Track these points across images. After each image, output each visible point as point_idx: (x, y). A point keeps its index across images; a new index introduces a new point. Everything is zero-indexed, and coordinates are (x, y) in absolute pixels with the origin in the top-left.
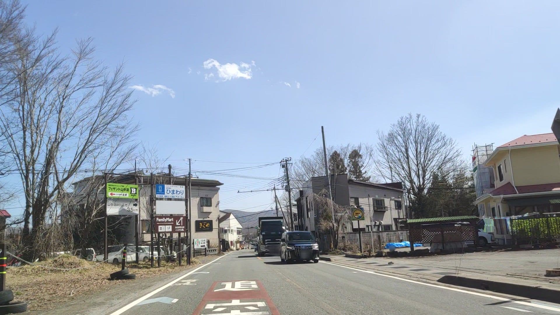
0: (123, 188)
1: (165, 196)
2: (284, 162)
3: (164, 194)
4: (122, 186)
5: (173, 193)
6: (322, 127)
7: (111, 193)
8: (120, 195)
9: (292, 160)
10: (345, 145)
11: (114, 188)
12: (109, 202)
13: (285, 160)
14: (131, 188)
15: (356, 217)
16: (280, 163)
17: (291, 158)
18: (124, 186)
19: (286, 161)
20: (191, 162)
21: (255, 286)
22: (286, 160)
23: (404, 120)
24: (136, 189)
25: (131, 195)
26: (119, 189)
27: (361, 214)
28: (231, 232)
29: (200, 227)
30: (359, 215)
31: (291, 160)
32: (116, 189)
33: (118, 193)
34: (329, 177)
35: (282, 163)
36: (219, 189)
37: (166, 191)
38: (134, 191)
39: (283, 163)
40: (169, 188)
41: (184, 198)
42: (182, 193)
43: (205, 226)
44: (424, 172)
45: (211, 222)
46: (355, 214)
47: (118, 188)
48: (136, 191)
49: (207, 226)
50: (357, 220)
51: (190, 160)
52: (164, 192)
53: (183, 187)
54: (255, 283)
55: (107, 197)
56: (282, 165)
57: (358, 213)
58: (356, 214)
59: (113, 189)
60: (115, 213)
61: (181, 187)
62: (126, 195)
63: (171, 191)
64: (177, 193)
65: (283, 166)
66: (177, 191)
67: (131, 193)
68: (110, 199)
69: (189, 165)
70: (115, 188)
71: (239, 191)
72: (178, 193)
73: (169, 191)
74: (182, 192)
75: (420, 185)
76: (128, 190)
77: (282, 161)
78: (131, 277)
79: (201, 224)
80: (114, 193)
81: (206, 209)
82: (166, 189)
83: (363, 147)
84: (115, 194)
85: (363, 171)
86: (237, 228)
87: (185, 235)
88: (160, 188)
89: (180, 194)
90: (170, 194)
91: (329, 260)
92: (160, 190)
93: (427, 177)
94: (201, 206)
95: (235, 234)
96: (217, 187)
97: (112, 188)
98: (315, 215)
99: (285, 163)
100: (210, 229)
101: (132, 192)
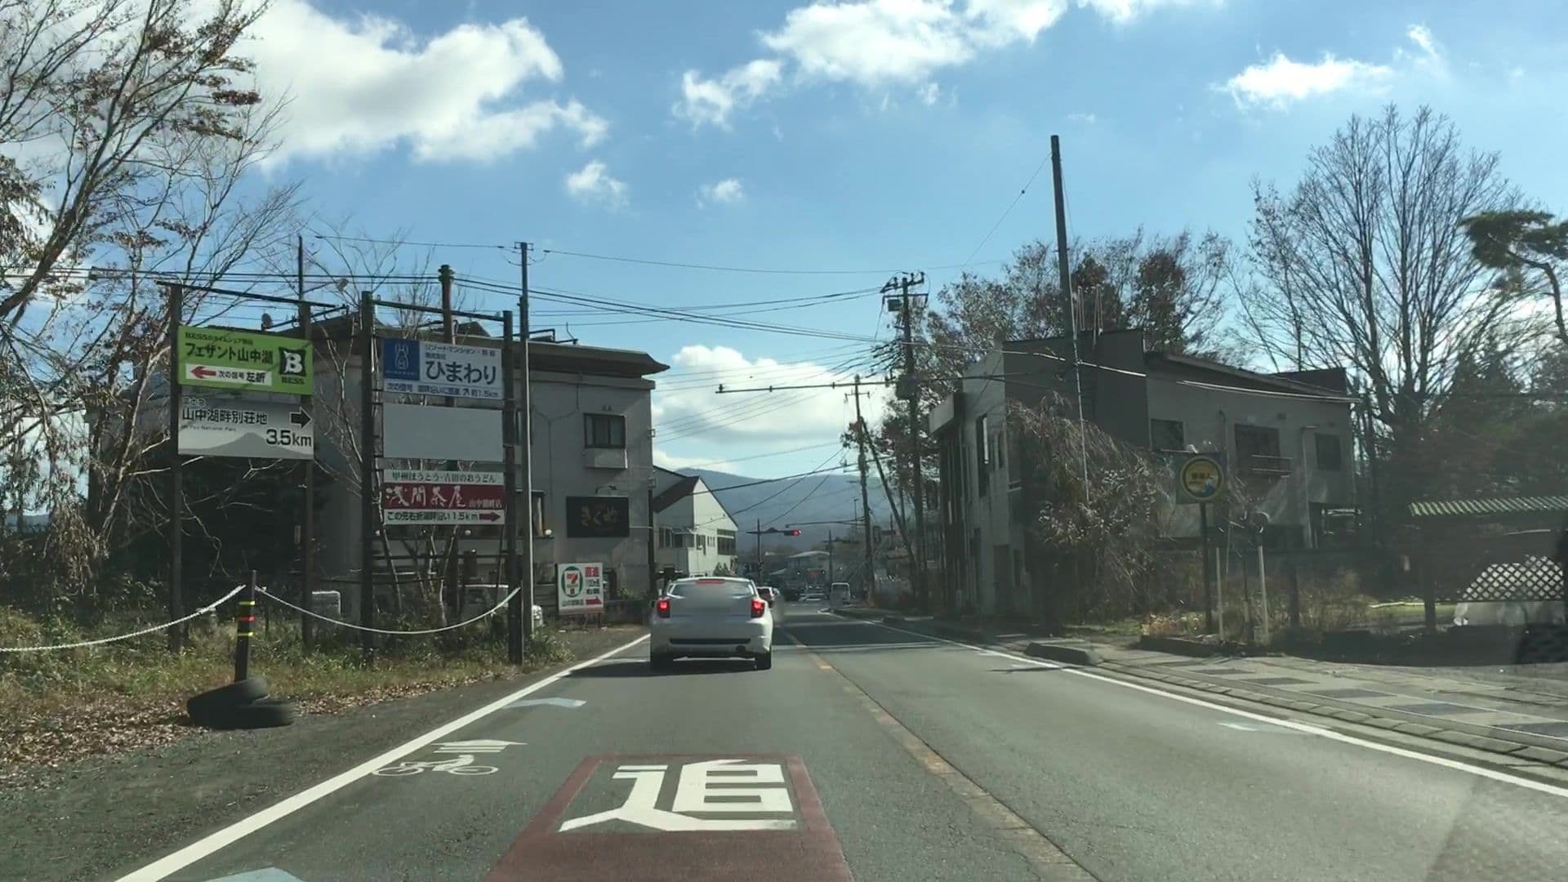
0: (249, 348)
1: (421, 388)
2: (896, 286)
3: (417, 378)
4: (245, 341)
5: (455, 377)
6: (1055, 140)
7: (195, 366)
8: (235, 375)
9: (926, 282)
10: (1126, 234)
11: (208, 348)
12: (189, 406)
13: (900, 281)
14: (281, 350)
15: (1194, 488)
16: (883, 291)
17: (923, 274)
18: (251, 343)
19: (906, 284)
20: (529, 253)
21: (778, 800)
22: (905, 279)
23: (1362, 132)
24: (302, 353)
25: (284, 380)
26: (232, 352)
27: (1216, 477)
28: (698, 544)
29: (584, 523)
30: (1208, 482)
31: (922, 281)
32: (217, 352)
33: (225, 369)
34: (1075, 337)
35: (887, 293)
36: (651, 385)
37: (423, 368)
38: (295, 364)
39: (892, 292)
40: (439, 356)
41: (500, 396)
42: (489, 379)
43: (600, 518)
44: (1428, 334)
45: (622, 505)
46: (1189, 478)
47: (225, 346)
48: (302, 362)
49: (607, 518)
50: (1196, 502)
51: (524, 246)
52: (418, 372)
53: (492, 354)
54: (780, 778)
55: (181, 382)
56: (890, 302)
57: (1202, 476)
58: (1195, 476)
59: (204, 352)
60: (213, 449)
61: (485, 352)
62: (261, 377)
63: (445, 368)
64: (468, 375)
65: (893, 306)
66: (469, 369)
67: (282, 371)
68: (197, 390)
69: (520, 268)
70: (213, 349)
71: (721, 388)
72: (474, 375)
73: (436, 365)
74: (490, 372)
75: (1409, 380)
76: (268, 357)
77: (888, 285)
78: (269, 716)
79: (586, 510)
80: (207, 368)
81: (604, 458)
82: (423, 360)
83: (1195, 241)
84: (213, 374)
85: (1189, 332)
86: (720, 531)
87: (504, 548)
88: (402, 354)
89: (483, 381)
90: (443, 378)
91: (1080, 659)
92: (402, 365)
93: (1438, 353)
94: (587, 446)
95: (712, 550)
96: (645, 377)
97: (200, 349)
98: (1011, 487)
99: (900, 291)
100: (620, 529)
101: (288, 368)
